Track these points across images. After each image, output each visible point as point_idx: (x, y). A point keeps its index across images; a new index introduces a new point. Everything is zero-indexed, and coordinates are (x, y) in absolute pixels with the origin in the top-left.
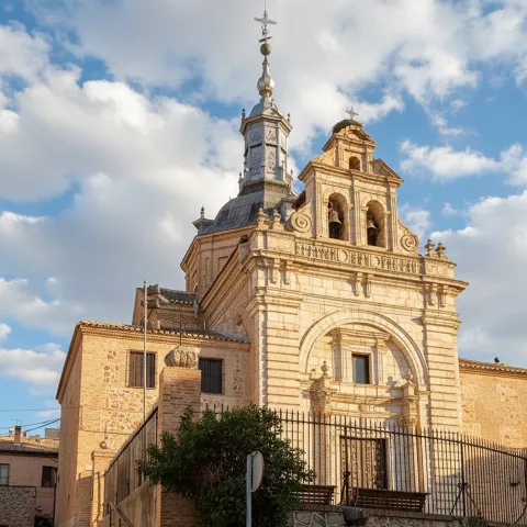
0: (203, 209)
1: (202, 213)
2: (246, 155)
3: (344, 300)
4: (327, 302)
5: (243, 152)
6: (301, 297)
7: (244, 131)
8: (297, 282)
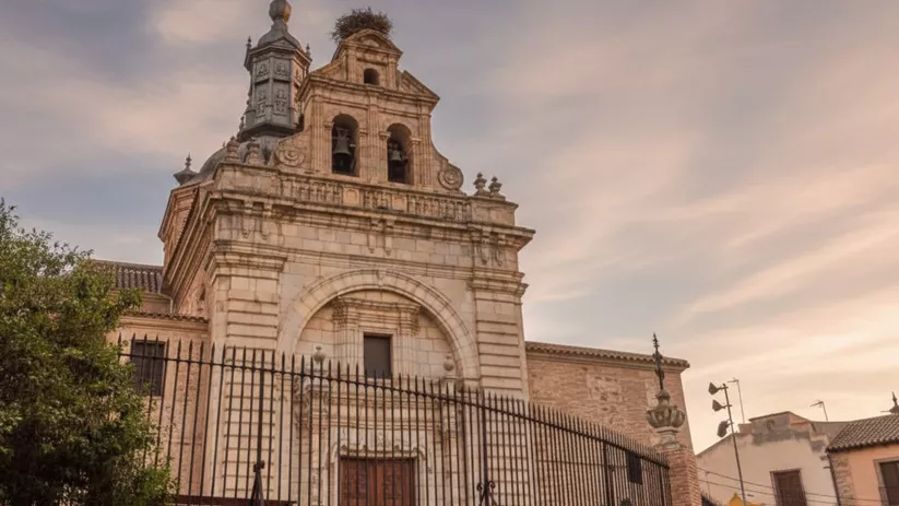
0: (189, 159)
1: (188, 164)
2: (250, 94)
3: (352, 257)
4: (325, 260)
5: (248, 91)
6: (283, 254)
7: (249, 65)
8: (280, 234)
